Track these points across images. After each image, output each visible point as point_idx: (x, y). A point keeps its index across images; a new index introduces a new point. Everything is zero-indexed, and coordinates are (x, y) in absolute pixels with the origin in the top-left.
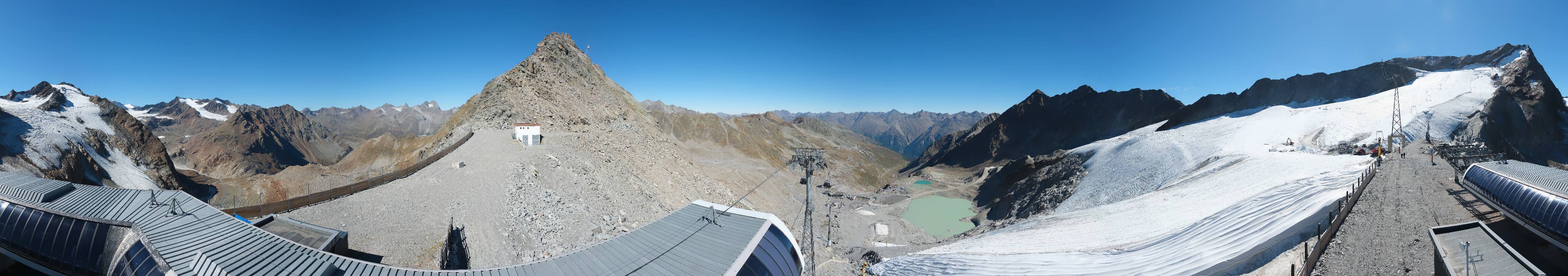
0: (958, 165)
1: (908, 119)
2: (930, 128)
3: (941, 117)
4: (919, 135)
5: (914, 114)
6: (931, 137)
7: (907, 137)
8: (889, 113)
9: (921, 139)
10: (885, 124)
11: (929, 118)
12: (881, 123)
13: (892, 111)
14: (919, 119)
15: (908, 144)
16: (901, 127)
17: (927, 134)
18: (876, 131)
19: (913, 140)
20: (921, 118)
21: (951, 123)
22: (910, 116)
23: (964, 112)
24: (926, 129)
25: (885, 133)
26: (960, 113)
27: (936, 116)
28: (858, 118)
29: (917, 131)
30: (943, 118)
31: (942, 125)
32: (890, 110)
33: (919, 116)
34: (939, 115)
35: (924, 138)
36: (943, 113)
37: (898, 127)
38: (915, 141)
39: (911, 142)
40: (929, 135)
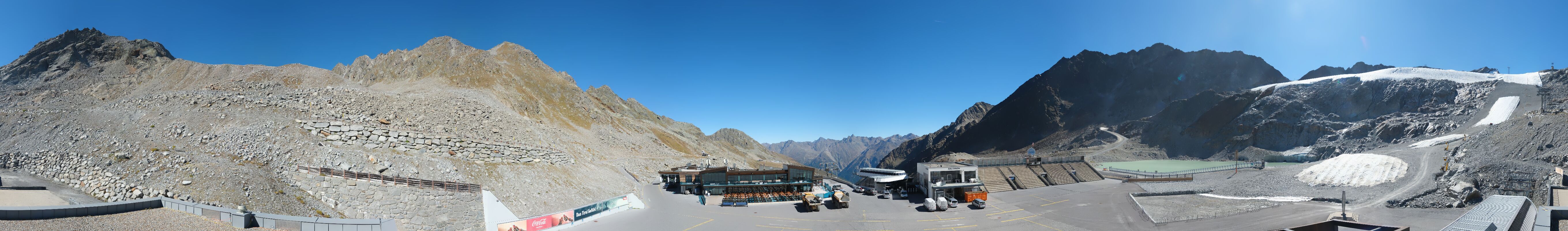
0: (993, 149)
1: (838, 144)
2: (863, 152)
3: (873, 141)
4: (852, 161)
5: (845, 140)
6: (866, 161)
7: (839, 164)
8: (816, 142)
9: (855, 164)
10: (813, 151)
11: (861, 143)
12: (809, 150)
13: (819, 139)
14: (850, 143)
15: (841, 171)
16: (831, 153)
17: (861, 158)
18: (805, 158)
19: (846, 166)
20: (853, 142)
21: (887, 146)
22: (839, 142)
23: (898, 135)
24: (859, 154)
25: (815, 160)
26: (893, 136)
27: (868, 141)
28: (784, 146)
29: (849, 157)
30: (876, 142)
31: (877, 148)
32: (817, 139)
33: (851, 141)
34: (871, 139)
35: (859, 163)
36: (875, 136)
37: (828, 154)
38: (848, 166)
39: (843, 168)
40: (864, 159)
